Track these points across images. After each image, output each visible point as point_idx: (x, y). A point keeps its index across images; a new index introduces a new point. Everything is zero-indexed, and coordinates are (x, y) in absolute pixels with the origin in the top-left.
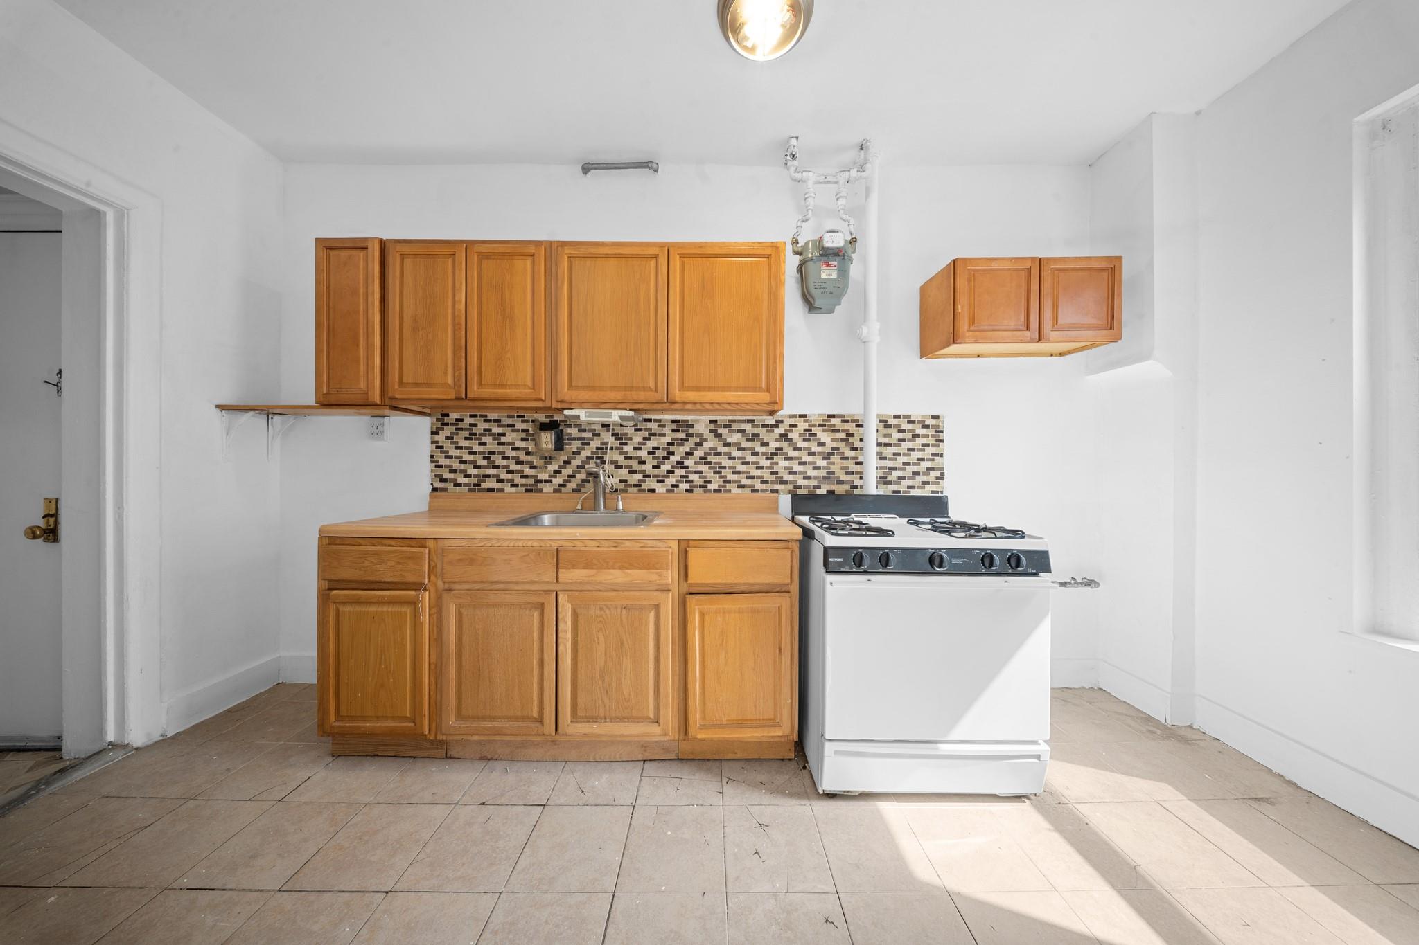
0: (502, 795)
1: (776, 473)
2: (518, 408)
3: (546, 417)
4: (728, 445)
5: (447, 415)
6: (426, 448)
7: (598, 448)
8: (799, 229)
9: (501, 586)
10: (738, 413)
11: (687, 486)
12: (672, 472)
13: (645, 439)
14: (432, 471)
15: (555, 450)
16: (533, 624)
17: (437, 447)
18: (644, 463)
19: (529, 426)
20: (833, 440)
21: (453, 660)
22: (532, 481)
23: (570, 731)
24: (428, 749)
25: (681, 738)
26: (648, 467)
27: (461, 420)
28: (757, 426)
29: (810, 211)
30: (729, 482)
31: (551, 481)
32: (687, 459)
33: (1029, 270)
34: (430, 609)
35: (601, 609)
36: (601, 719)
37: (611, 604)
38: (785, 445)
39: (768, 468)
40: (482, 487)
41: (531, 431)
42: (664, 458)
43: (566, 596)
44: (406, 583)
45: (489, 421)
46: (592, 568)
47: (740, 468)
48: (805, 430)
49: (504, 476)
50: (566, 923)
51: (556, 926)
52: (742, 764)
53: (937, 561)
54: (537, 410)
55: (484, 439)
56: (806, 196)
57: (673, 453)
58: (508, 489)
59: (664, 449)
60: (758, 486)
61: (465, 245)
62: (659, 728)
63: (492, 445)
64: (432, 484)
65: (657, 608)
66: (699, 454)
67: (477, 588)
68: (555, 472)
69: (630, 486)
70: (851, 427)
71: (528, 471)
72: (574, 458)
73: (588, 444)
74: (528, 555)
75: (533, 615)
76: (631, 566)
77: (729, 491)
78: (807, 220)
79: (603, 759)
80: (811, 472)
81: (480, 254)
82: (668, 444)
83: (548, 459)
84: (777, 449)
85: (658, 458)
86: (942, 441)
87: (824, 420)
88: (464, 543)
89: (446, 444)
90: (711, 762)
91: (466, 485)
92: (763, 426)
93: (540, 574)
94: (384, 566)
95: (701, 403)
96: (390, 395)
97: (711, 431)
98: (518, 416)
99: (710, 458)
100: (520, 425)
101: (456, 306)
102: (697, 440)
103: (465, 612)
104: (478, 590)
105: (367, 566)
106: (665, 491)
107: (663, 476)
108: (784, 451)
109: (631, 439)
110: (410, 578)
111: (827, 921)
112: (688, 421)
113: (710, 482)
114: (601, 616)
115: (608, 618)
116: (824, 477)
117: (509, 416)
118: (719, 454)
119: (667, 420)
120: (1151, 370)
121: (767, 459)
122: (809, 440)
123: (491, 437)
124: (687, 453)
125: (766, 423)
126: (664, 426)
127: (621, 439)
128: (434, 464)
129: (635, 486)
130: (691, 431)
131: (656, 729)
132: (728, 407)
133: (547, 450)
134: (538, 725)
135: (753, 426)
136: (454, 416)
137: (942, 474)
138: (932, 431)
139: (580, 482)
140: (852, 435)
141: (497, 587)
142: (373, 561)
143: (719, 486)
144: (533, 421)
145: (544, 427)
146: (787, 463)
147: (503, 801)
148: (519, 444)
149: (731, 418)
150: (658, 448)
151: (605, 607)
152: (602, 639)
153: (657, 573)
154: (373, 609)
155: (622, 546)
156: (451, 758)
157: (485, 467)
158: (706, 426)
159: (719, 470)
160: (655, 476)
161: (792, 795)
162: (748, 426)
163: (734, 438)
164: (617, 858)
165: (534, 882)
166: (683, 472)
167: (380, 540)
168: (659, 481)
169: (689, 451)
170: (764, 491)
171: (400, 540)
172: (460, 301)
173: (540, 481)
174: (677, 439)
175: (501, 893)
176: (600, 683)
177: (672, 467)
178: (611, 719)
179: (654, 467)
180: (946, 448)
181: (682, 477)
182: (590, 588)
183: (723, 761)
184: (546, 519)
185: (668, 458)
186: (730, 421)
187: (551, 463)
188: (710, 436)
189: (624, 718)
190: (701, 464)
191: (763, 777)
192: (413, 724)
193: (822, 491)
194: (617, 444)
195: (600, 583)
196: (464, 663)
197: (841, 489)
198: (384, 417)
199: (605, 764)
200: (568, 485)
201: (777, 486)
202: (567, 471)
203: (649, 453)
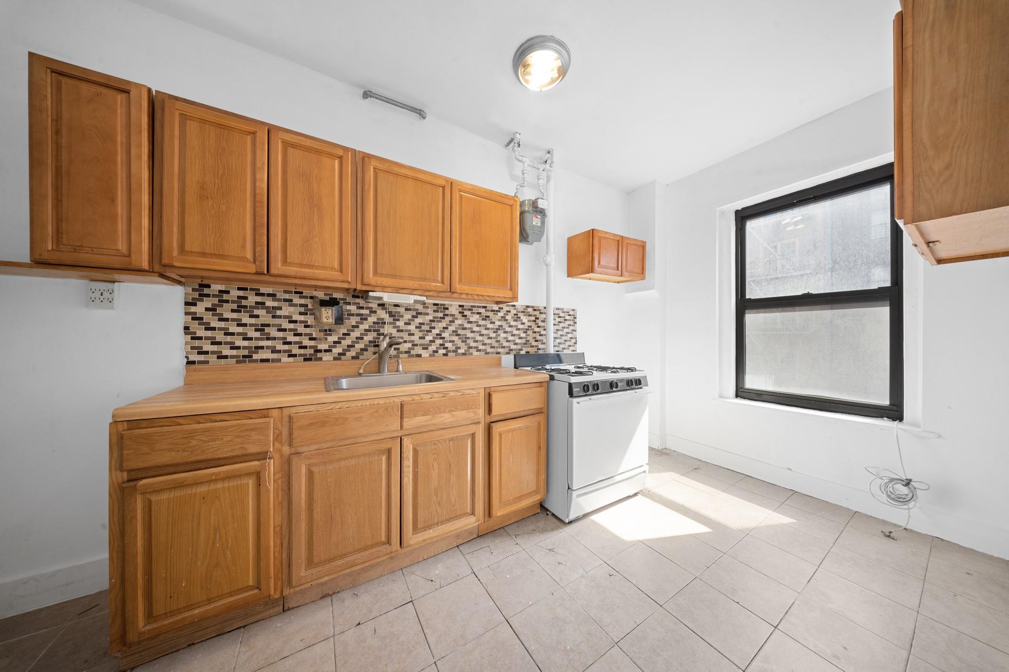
0: (370, 611)
1: (499, 341)
2: (296, 285)
3: (325, 294)
4: (471, 322)
5: (209, 286)
6: (179, 319)
7: (374, 323)
8: (518, 190)
9: (351, 441)
10: (477, 301)
11: (444, 351)
12: (434, 341)
13: (413, 317)
14: (187, 343)
15: (335, 324)
16: (382, 467)
17: (193, 319)
18: (413, 334)
19: (308, 302)
20: (529, 321)
21: (303, 516)
22: (312, 351)
23: (412, 542)
24: (262, 612)
25: (486, 520)
26: (416, 338)
27: (228, 292)
28: (488, 311)
29: (525, 182)
30: (471, 348)
31: (331, 351)
32: (444, 332)
33: (618, 241)
34: (274, 475)
35: (435, 444)
36: (434, 525)
37: (442, 439)
38: (503, 323)
39: (494, 338)
40: (254, 358)
41: (310, 307)
42: (428, 331)
43: (410, 439)
44: (247, 455)
45: (263, 295)
46: (428, 415)
47: (479, 338)
48: (515, 315)
49: (280, 346)
50: (494, 651)
51: (490, 656)
52: (515, 525)
53: (615, 385)
54: (316, 288)
55: (256, 312)
56: (524, 172)
57: (434, 328)
58: (285, 359)
59: (427, 324)
60: (489, 350)
61: (267, 128)
62: (474, 518)
63: (264, 317)
64: (187, 357)
65: (473, 436)
66: (452, 328)
67: (325, 447)
68: (335, 342)
69: (402, 353)
70: (537, 313)
71: (306, 342)
72: (353, 331)
73: (366, 319)
74: (377, 411)
75: (382, 459)
76: (456, 409)
77: (471, 354)
78: (523, 186)
79: (429, 556)
80: (518, 341)
81: (284, 142)
82: (431, 321)
83: (328, 332)
84: (499, 326)
85: (423, 331)
86: (576, 323)
87: (524, 309)
88: (312, 408)
89: (208, 317)
90: (498, 531)
91: (232, 357)
92: (492, 311)
93: (387, 425)
94: (218, 442)
95: (471, 294)
96: (165, 261)
97: (460, 313)
98: (296, 293)
99: (460, 332)
100: (297, 300)
101: (258, 184)
102: (450, 318)
103: (316, 469)
104: (327, 448)
105: (194, 446)
106: (428, 356)
107: (427, 345)
108: (504, 327)
109: (402, 316)
110: (253, 449)
111: (610, 576)
112: (444, 305)
113: (459, 348)
114: (436, 449)
115: (440, 450)
116: (524, 344)
117: (286, 292)
118: (465, 329)
119: (429, 304)
120: (653, 294)
121: (494, 332)
122: (516, 321)
123: (265, 311)
124: (444, 328)
125: (494, 309)
126: (427, 307)
127: (395, 316)
128: (189, 336)
129: (406, 352)
130: (447, 312)
131: (472, 519)
132: (488, 298)
133: (327, 324)
134: (387, 546)
135: (486, 311)
136: (216, 287)
137: (576, 341)
138: (572, 318)
139: (359, 351)
140: (538, 318)
141: (347, 442)
142: (204, 439)
143: (465, 350)
144: (311, 298)
145: (324, 303)
146: (505, 335)
147: (374, 615)
148: (296, 317)
149: (472, 304)
150: (423, 324)
151: (437, 442)
152: (436, 466)
153: (473, 412)
154: (203, 489)
155: (449, 395)
156: (289, 609)
157: (257, 339)
158: (456, 309)
159: (465, 340)
160: (421, 345)
161: (552, 530)
162: (482, 310)
163: (475, 318)
164: (491, 604)
165: (452, 644)
166: (441, 341)
167: (207, 417)
168: (424, 349)
169: (445, 326)
170: (492, 353)
171: (235, 414)
172: (262, 180)
173: (320, 351)
174: (437, 317)
175: (435, 663)
176: (435, 499)
177: (434, 338)
178: (441, 523)
179: (420, 338)
180: (578, 325)
181: (441, 345)
182: (425, 430)
183: (505, 528)
184: (344, 383)
185: (431, 331)
186: (472, 306)
187: (331, 335)
188: (459, 316)
189: (451, 519)
190: (453, 335)
191: (532, 527)
192: (257, 591)
193: (523, 352)
194: (391, 319)
195: (435, 425)
196: (315, 516)
197: (532, 351)
198: (114, 282)
199: (432, 559)
200: (348, 353)
201: (500, 350)
202: (347, 342)
203: (417, 327)
